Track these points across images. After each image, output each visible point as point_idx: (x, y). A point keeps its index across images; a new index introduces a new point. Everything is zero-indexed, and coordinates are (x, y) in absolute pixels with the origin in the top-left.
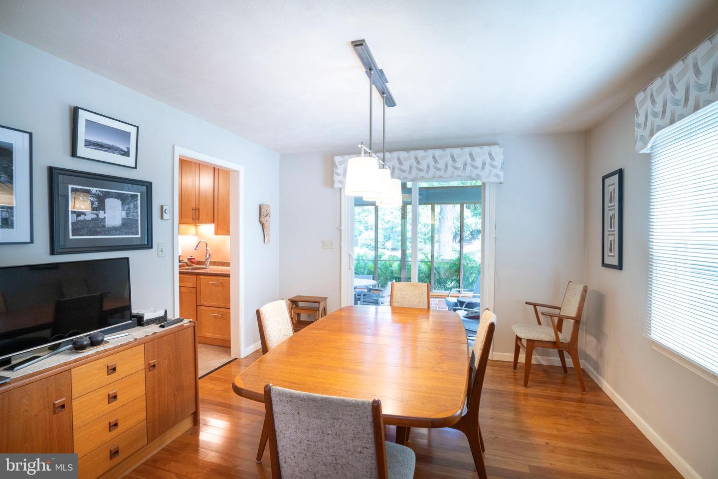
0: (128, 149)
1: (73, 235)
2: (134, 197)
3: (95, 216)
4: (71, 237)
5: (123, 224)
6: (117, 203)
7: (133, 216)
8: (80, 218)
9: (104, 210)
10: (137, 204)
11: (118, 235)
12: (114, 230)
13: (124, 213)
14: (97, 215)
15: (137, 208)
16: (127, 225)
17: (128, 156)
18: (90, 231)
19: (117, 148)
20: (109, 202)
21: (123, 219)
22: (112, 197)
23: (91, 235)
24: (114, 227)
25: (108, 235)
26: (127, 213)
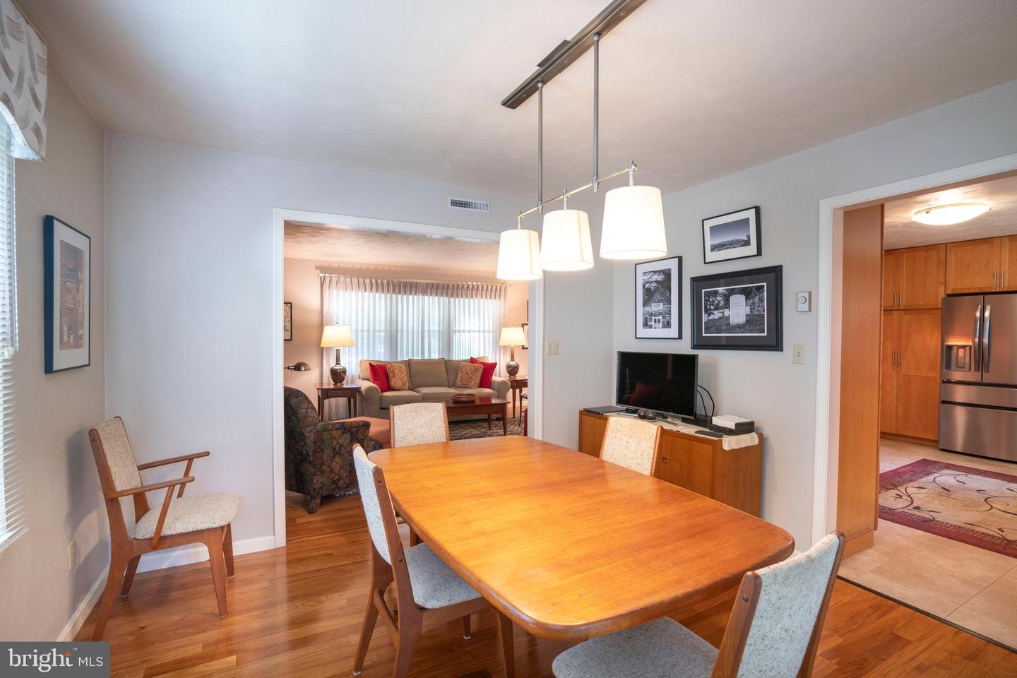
0: (749, 237)
1: (705, 333)
2: (760, 289)
3: (721, 315)
4: (704, 335)
5: (747, 321)
6: (742, 298)
7: (758, 311)
8: (710, 318)
9: (729, 308)
10: (763, 296)
11: (742, 333)
12: (739, 327)
13: (749, 308)
14: (723, 313)
15: (763, 301)
16: (753, 321)
17: (749, 244)
18: (717, 329)
19: (737, 240)
20: (733, 299)
21: (747, 315)
22: (736, 293)
23: (718, 333)
24: (738, 325)
25: (732, 333)
26: (751, 309)
